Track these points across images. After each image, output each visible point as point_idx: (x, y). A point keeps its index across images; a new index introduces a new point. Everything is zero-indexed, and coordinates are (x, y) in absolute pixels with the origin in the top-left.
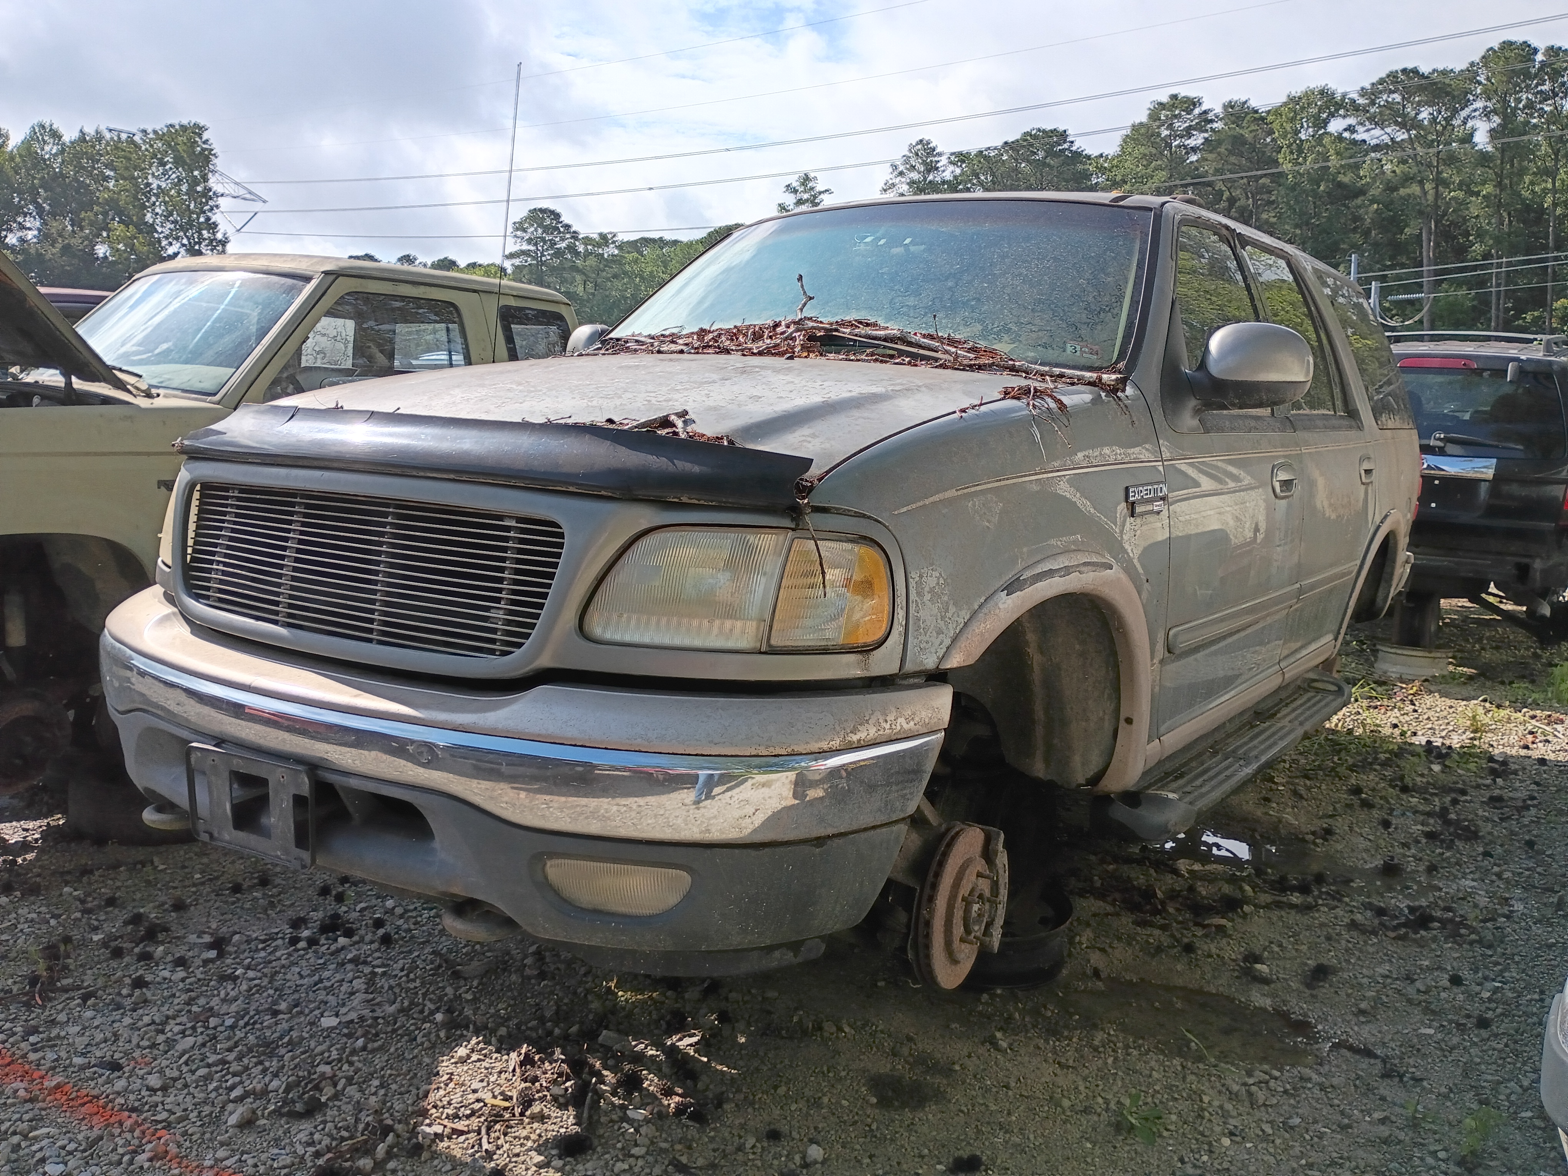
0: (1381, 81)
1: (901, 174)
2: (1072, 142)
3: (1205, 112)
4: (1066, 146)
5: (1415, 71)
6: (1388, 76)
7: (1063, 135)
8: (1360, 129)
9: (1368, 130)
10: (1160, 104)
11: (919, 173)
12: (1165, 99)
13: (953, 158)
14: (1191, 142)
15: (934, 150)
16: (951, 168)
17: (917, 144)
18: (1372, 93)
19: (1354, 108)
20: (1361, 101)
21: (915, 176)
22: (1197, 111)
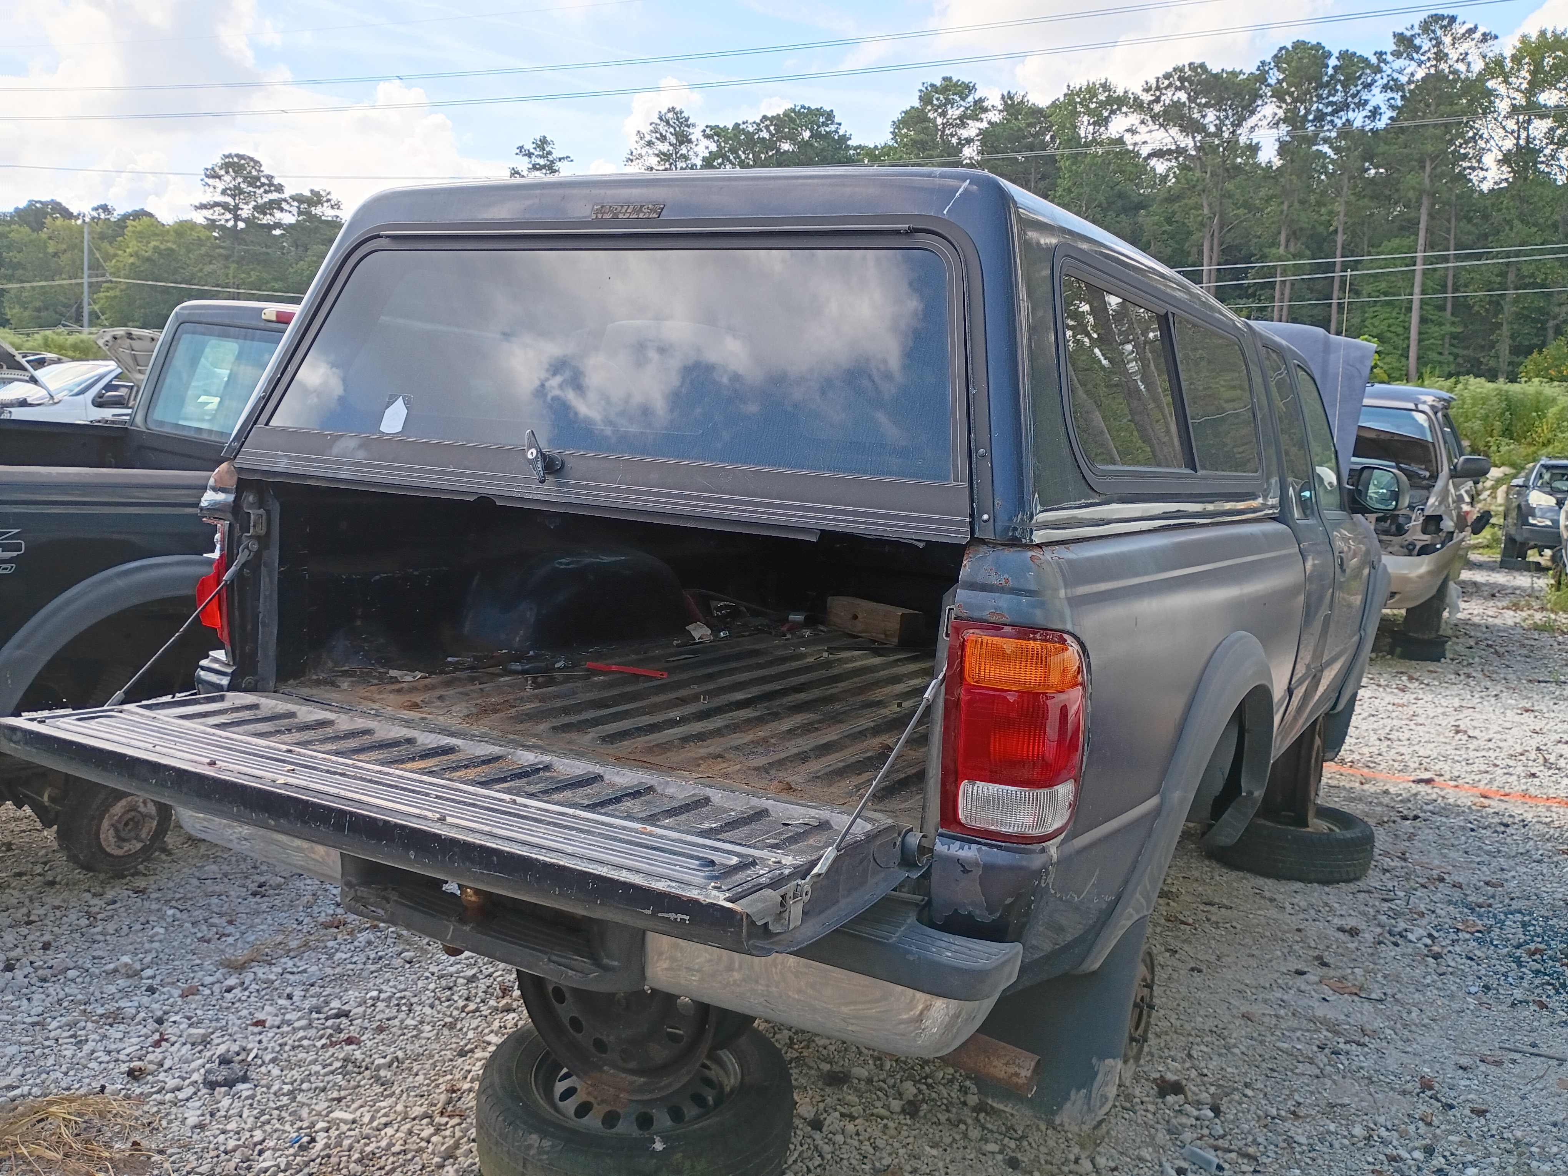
0: (1167, 76)
1: (650, 144)
2: (840, 124)
3: (981, 100)
4: (833, 128)
5: (1202, 66)
6: (1175, 70)
7: (830, 116)
8: (1143, 129)
9: (1150, 131)
10: (932, 85)
11: (671, 144)
12: (938, 83)
13: (708, 131)
14: (965, 133)
15: (687, 120)
16: (705, 142)
17: (669, 111)
18: (1156, 89)
19: (1138, 105)
20: (1146, 98)
21: (665, 147)
22: (970, 99)
